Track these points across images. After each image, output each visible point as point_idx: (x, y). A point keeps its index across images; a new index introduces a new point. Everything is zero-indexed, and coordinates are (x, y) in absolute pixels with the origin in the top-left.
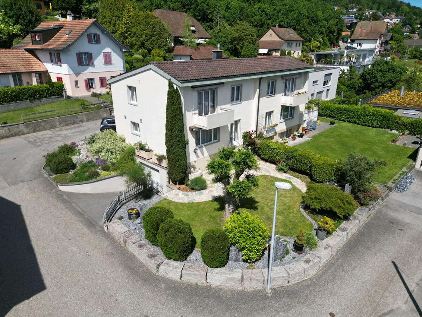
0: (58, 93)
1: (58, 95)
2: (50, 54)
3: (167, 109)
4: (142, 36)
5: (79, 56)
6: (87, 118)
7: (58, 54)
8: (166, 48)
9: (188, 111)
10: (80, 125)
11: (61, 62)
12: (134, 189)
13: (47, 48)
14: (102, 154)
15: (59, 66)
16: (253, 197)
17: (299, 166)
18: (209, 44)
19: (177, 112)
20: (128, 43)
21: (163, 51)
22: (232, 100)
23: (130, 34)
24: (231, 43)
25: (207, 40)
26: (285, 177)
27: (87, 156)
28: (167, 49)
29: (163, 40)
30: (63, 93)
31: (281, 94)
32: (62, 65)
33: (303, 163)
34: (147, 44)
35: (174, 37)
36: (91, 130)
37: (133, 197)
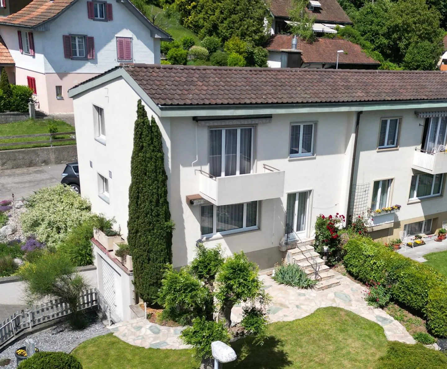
0: (18, 105)
1: (18, 110)
2: (19, 33)
3: (132, 158)
4: (214, 12)
5: (69, 41)
6: (57, 158)
7: (31, 35)
8: (257, 37)
9: (184, 166)
10: (41, 169)
11: (34, 51)
12: (57, 306)
13: (13, 22)
14: (41, 229)
15: (32, 57)
16: (285, 352)
17: (409, 297)
18: (343, 35)
19: (149, 165)
20: (191, 23)
21: (250, 42)
22: (293, 151)
23: (194, 7)
24: (387, 36)
25: (341, 26)
26: (377, 317)
27: (13, 230)
28: (258, 40)
29: (252, 21)
30: (28, 106)
31: (414, 147)
32: (36, 54)
33: (415, 294)
34: (222, 28)
35: (275, 17)
36: (54, 180)
37: (53, 322)
